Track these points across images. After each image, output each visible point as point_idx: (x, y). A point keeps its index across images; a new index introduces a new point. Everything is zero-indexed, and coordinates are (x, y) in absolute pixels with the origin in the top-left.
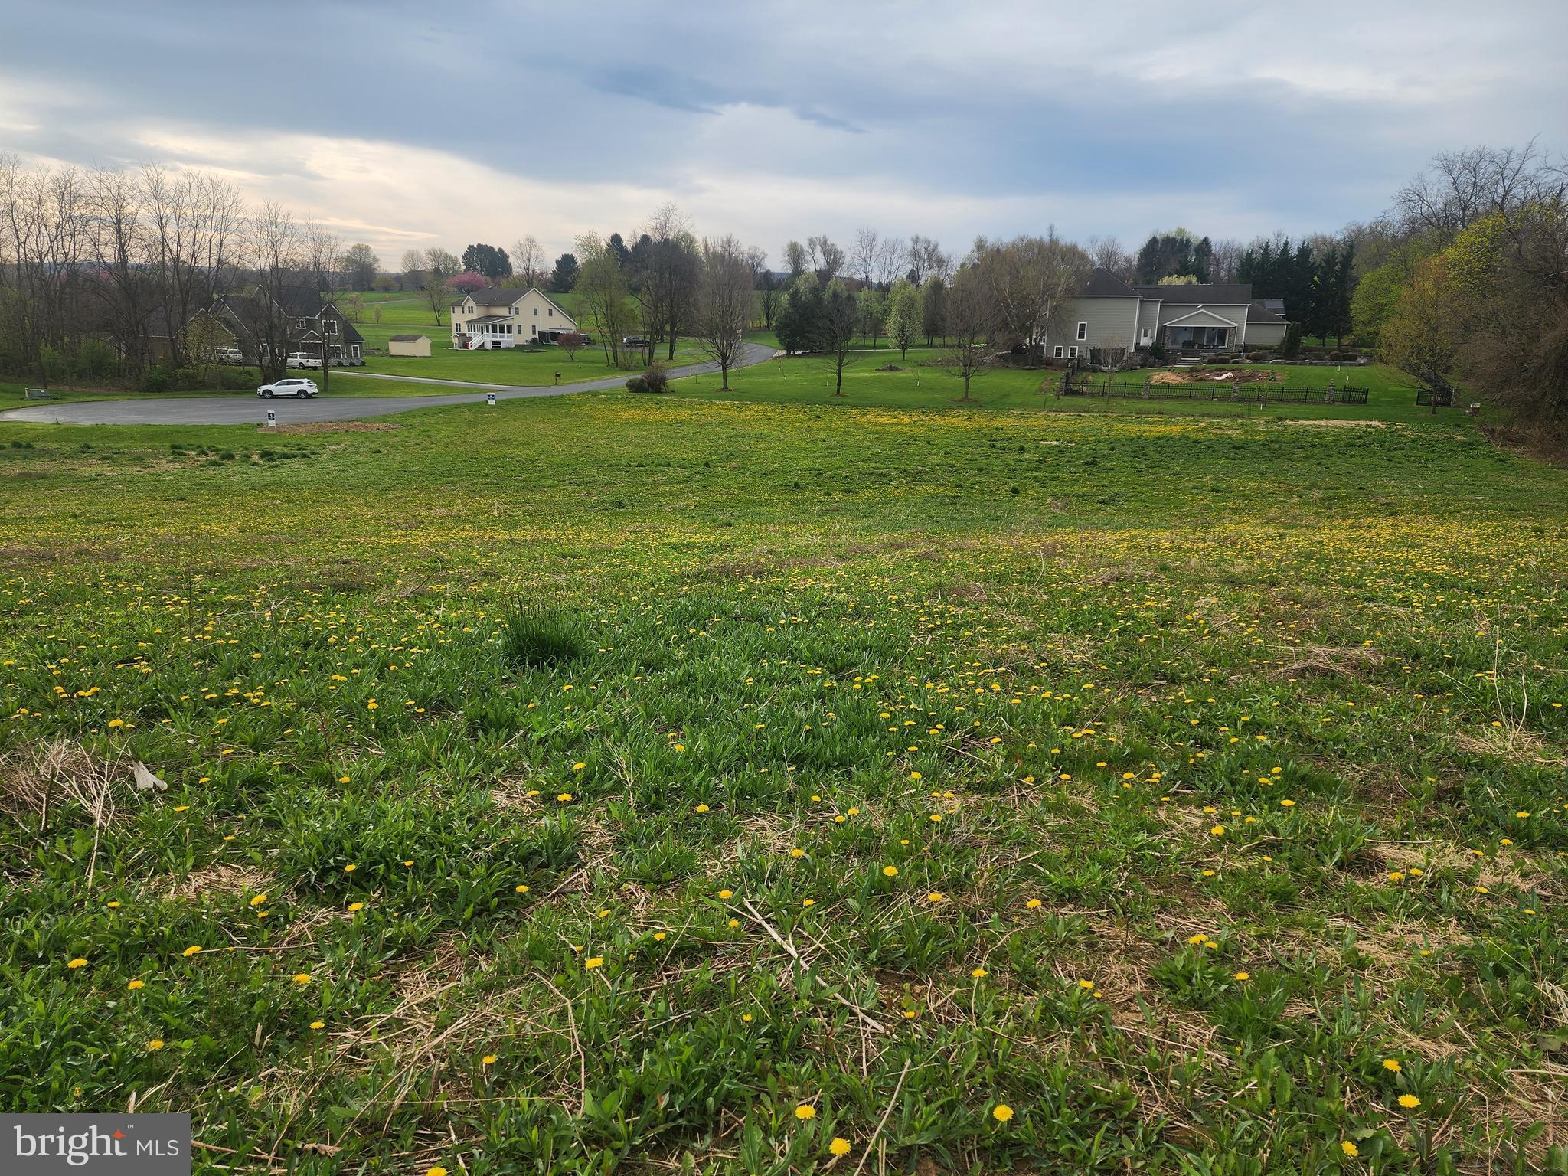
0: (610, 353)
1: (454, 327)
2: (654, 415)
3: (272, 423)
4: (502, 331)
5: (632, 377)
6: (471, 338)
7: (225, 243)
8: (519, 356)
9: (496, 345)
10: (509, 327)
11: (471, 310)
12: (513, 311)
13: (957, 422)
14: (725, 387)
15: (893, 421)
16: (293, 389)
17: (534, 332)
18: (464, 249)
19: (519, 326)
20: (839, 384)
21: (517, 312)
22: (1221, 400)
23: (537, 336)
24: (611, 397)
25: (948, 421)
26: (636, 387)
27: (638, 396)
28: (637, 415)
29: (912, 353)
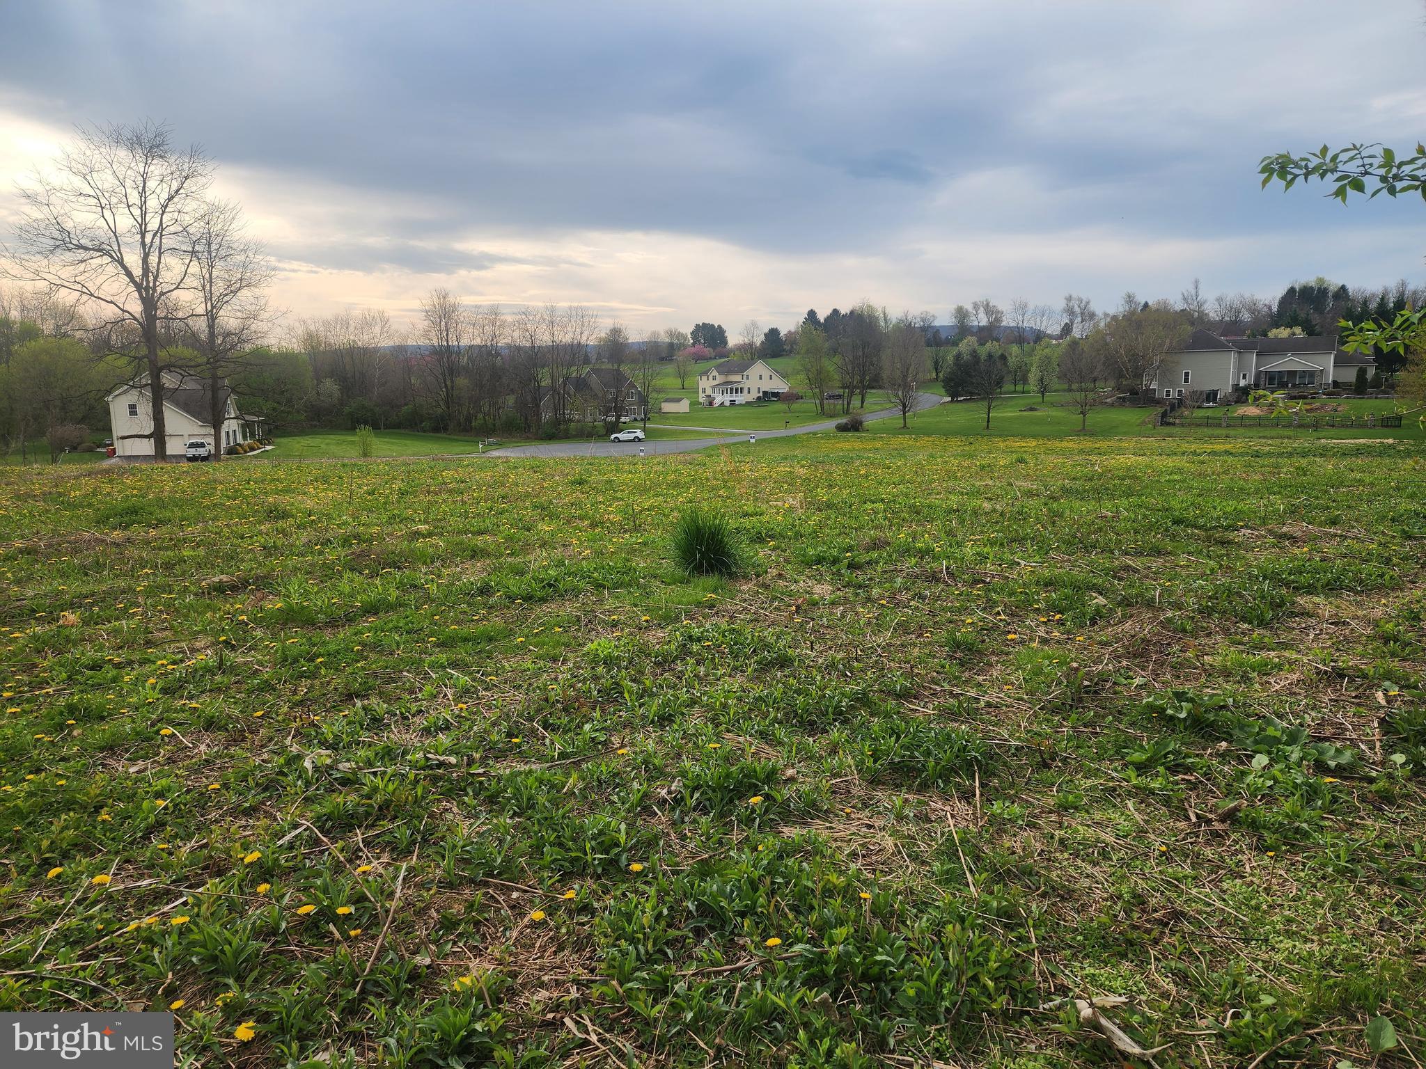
0: (819, 405)
1: (700, 390)
2: (858, 445)
3: (642, 454)
4: (737, 392)
5: (838, 422)
6: (714, 399)
8: (750, 410)
9: (733, 402)
10: (742, 389)
11: (714, 378)
12: (745, 377)
14: (905, 426)
16: (631, 436)
17: (759, 392)
18: (691, 328)
19: (749, 388)
20: (988, 421)
21: (748, 378)
22: (1284, 426)
23: (761, 394)
24: (826, 436)
26: (842, 428)
27: (844, 434)
28: (848, 446)
29: (1049, 397)
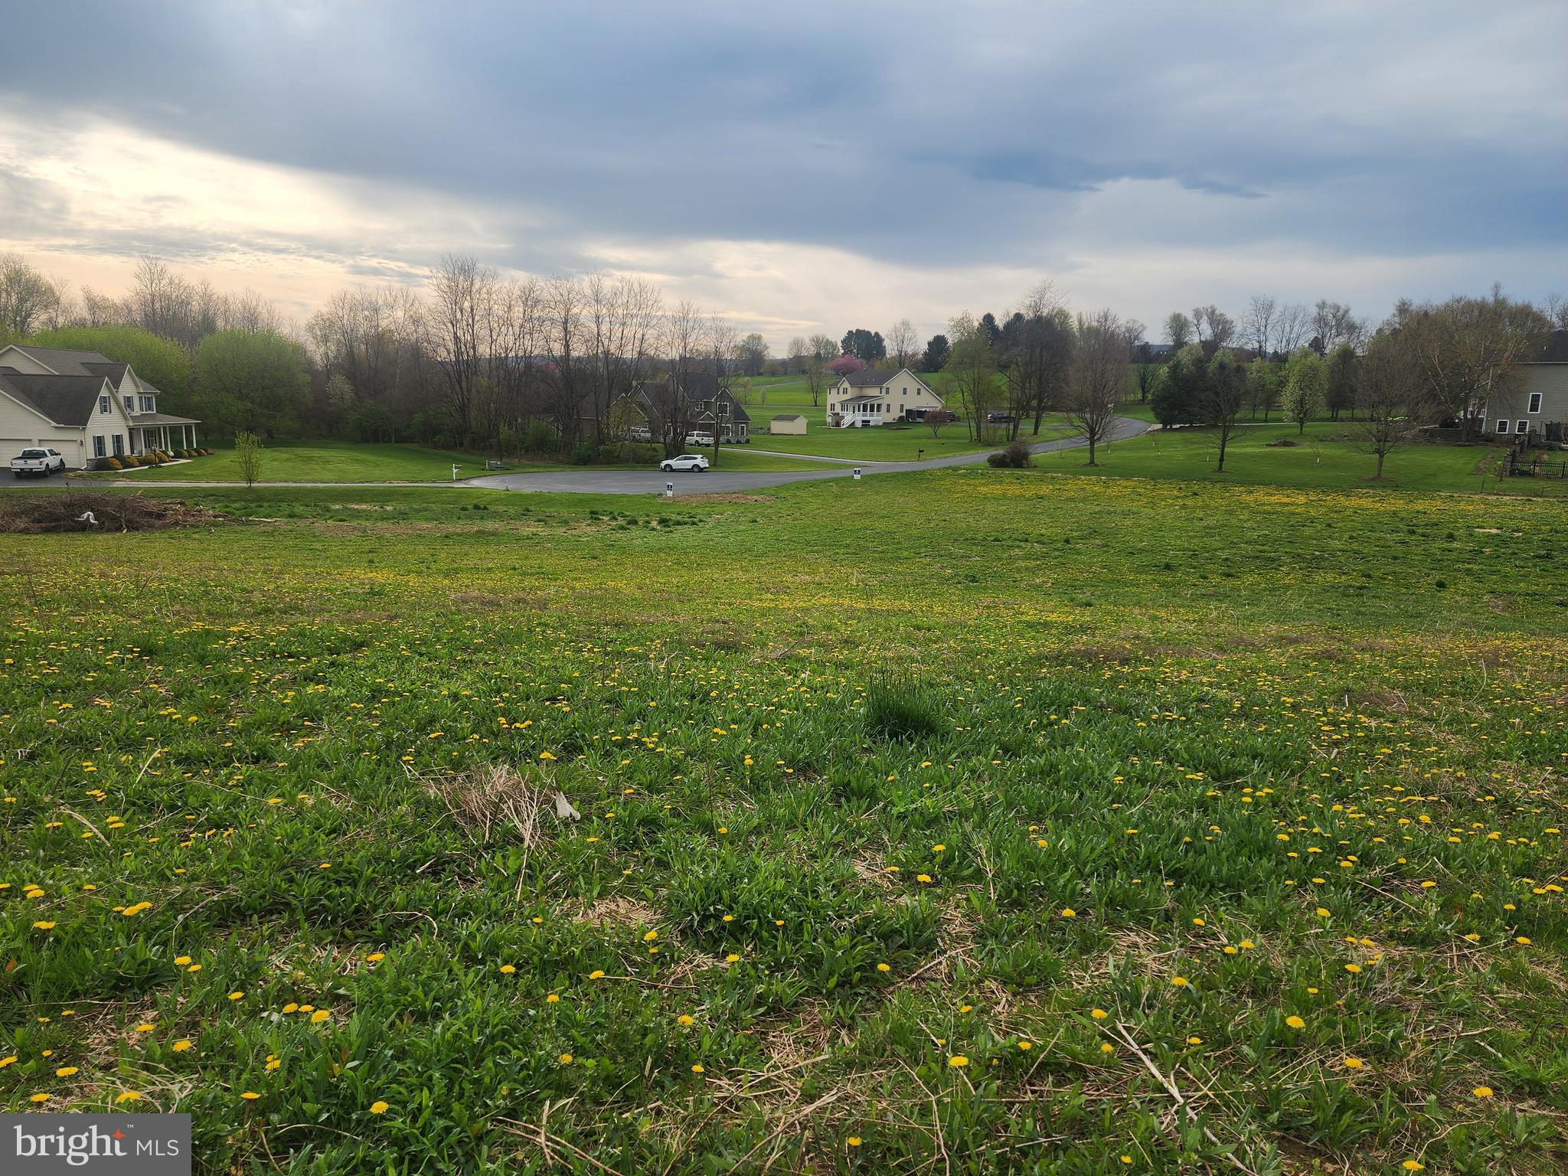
0: (974, 429)
1: (829, 407)
2: (1015, 490)
3: (670, 493)
4: (872, 410)
5: (994, 453)
6: (843, 417)
7: (646, 337)
8: (886, 433)
9: (866, 423)
10: (879, 406)
11: (845, 391)
12: (884, 391)
13: (1365, 503)
14: (1092, 462)
15: (1286, 500)
16: (689, 464)
17: (902, 411)
18: (844, 335)
19: (889, 405)
20: (1222, 460)
21: (887, 392)
23: (904, 414)
24: (972, 472)
25: (1354, 502)
26: (997, 463)
27: (999, 471)
28: (997, 490)
29: (1310, 427)
